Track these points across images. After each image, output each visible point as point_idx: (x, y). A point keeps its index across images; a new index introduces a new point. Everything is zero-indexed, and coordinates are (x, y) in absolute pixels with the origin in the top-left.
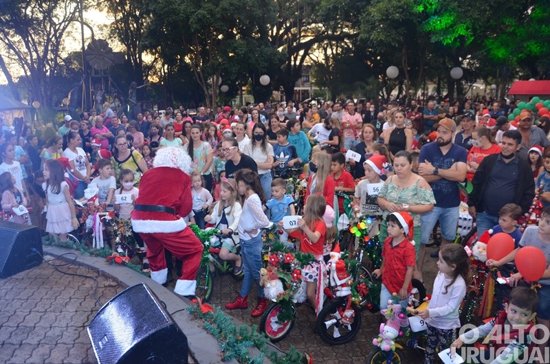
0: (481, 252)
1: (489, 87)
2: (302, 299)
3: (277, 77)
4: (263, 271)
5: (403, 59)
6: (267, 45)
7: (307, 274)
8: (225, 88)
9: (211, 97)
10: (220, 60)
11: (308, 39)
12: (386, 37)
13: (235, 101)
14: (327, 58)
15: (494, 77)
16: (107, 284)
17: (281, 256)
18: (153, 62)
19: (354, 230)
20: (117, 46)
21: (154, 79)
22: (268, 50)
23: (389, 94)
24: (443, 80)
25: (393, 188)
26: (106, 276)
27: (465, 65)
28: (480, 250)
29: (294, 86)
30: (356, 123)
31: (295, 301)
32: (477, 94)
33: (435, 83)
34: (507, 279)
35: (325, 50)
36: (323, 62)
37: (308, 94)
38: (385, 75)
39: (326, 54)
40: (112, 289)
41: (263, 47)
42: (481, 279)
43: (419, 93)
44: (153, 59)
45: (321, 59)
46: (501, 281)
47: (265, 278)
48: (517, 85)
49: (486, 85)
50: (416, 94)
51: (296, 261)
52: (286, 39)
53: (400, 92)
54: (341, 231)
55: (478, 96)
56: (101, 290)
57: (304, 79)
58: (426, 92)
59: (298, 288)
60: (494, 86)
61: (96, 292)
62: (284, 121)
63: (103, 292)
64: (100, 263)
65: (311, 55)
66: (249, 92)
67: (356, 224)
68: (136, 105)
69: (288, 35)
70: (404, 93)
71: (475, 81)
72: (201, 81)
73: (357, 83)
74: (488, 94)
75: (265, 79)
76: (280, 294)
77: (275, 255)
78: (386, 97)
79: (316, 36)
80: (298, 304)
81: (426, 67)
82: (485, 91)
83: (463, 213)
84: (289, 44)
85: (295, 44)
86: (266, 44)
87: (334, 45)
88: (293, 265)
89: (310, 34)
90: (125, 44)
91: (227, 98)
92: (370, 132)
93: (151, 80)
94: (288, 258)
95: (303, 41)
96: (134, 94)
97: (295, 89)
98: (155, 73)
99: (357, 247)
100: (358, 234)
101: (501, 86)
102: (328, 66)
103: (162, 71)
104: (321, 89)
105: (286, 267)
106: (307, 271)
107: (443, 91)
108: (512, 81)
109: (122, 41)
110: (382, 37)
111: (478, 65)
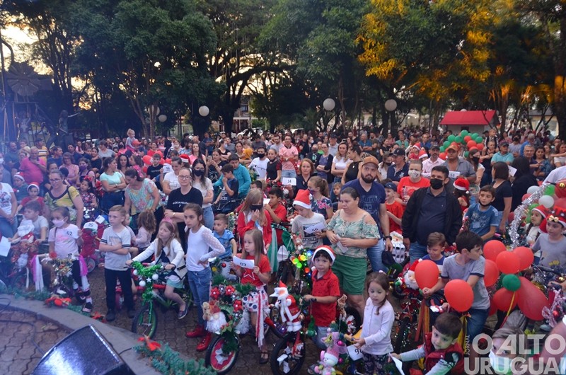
0: (412, 280)
1: (422, 117)
2: (245, 330)
3: (216, 107)
4: (205, 305)
5: (340, 91)
6: (205, 76)
7: (251, 305)
8: (163, 118)
9: (148, 126)
10: (158, 90)
11: (246, 69)
12: (323, 70)
13: (173, 130)
14: (265, 88)
15: (428, 107)
16: (46, 328)
17: (222, 289)
18: (85, 87)
19: (295, 262)
20: (42, 69)
21: (85, 106)
22: (207, 81)
23: (326, 124)
24: (378, 111)
25: (341, 222)
26: (45, 320)
27: (400, 96)
28: (411, 278)
29: (233, 116)
30: (292, 156)
31: (238, 332)
32: (412, 124)
33: (370, 113)
34: (440, 307)
35: (264, 80)
36: (262, 92)
37: (247, 124)
38: (322, 106)
39: (264, 84)
40: (53, 334)
41: (202, 78)
42: (415, 306)
43: (356, 123)
44: (84, 85)
45: (260, 89)
46: (434, 309)
47: (208, 311)
48: (450, 114)
49: (420, 116)
50: (352, 124)
51: (236, 292)
52: (225, 69)
53: (337, 122)
54: (280, 263)
55: (412, 126)
56: (40, 336)
57: (243, 109)
58: (361, 122)
59: (240, 318)
60: (427, 116)
61: (34, 338)
62: (226, 154)
63: (42, 337)
64: (38, 307)
65: (250, 85)
66: (188, 122)
67: (297, 256)
68: (68, 135)
69: (226, 64)
70: (341, 123)
71: (409, 112)
72: (137, 109)
73: (295, 115)
74: (422, 124)
75: (204, 110)
76: (223, 326)
77: (216, 289)
78: (323, 127)
79: (255, 67)
80: (241, 336)
81: (362, 100)
82: (419, 120)
83: (396, 243)
84: (228, 74)
85: (234, 74)
86: (205, 74)
87: (272, 75)
88: (234, 296)
89: (248, 64)
90: (51, 67)
91: (165, 128)
92: (308, 167)
93: (82, 107)
94: (229, 290)
95: (242, 71)
96: (65, 124)
97: (234, 118)
98: (87, 100)
99: (297, 278)
100: (299, 266)
101: (434, 115)
102: (267, 97)
103: (95, 97)
104: (259, 119)
105: (227, 299)
106: (251, 302)
107: (378, 121)
108: (445, 111)
109: (48, 63)
110: (319, 70)
111: (412, 96)
